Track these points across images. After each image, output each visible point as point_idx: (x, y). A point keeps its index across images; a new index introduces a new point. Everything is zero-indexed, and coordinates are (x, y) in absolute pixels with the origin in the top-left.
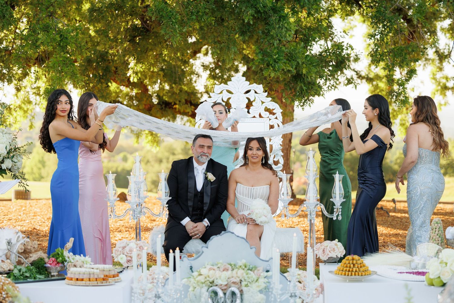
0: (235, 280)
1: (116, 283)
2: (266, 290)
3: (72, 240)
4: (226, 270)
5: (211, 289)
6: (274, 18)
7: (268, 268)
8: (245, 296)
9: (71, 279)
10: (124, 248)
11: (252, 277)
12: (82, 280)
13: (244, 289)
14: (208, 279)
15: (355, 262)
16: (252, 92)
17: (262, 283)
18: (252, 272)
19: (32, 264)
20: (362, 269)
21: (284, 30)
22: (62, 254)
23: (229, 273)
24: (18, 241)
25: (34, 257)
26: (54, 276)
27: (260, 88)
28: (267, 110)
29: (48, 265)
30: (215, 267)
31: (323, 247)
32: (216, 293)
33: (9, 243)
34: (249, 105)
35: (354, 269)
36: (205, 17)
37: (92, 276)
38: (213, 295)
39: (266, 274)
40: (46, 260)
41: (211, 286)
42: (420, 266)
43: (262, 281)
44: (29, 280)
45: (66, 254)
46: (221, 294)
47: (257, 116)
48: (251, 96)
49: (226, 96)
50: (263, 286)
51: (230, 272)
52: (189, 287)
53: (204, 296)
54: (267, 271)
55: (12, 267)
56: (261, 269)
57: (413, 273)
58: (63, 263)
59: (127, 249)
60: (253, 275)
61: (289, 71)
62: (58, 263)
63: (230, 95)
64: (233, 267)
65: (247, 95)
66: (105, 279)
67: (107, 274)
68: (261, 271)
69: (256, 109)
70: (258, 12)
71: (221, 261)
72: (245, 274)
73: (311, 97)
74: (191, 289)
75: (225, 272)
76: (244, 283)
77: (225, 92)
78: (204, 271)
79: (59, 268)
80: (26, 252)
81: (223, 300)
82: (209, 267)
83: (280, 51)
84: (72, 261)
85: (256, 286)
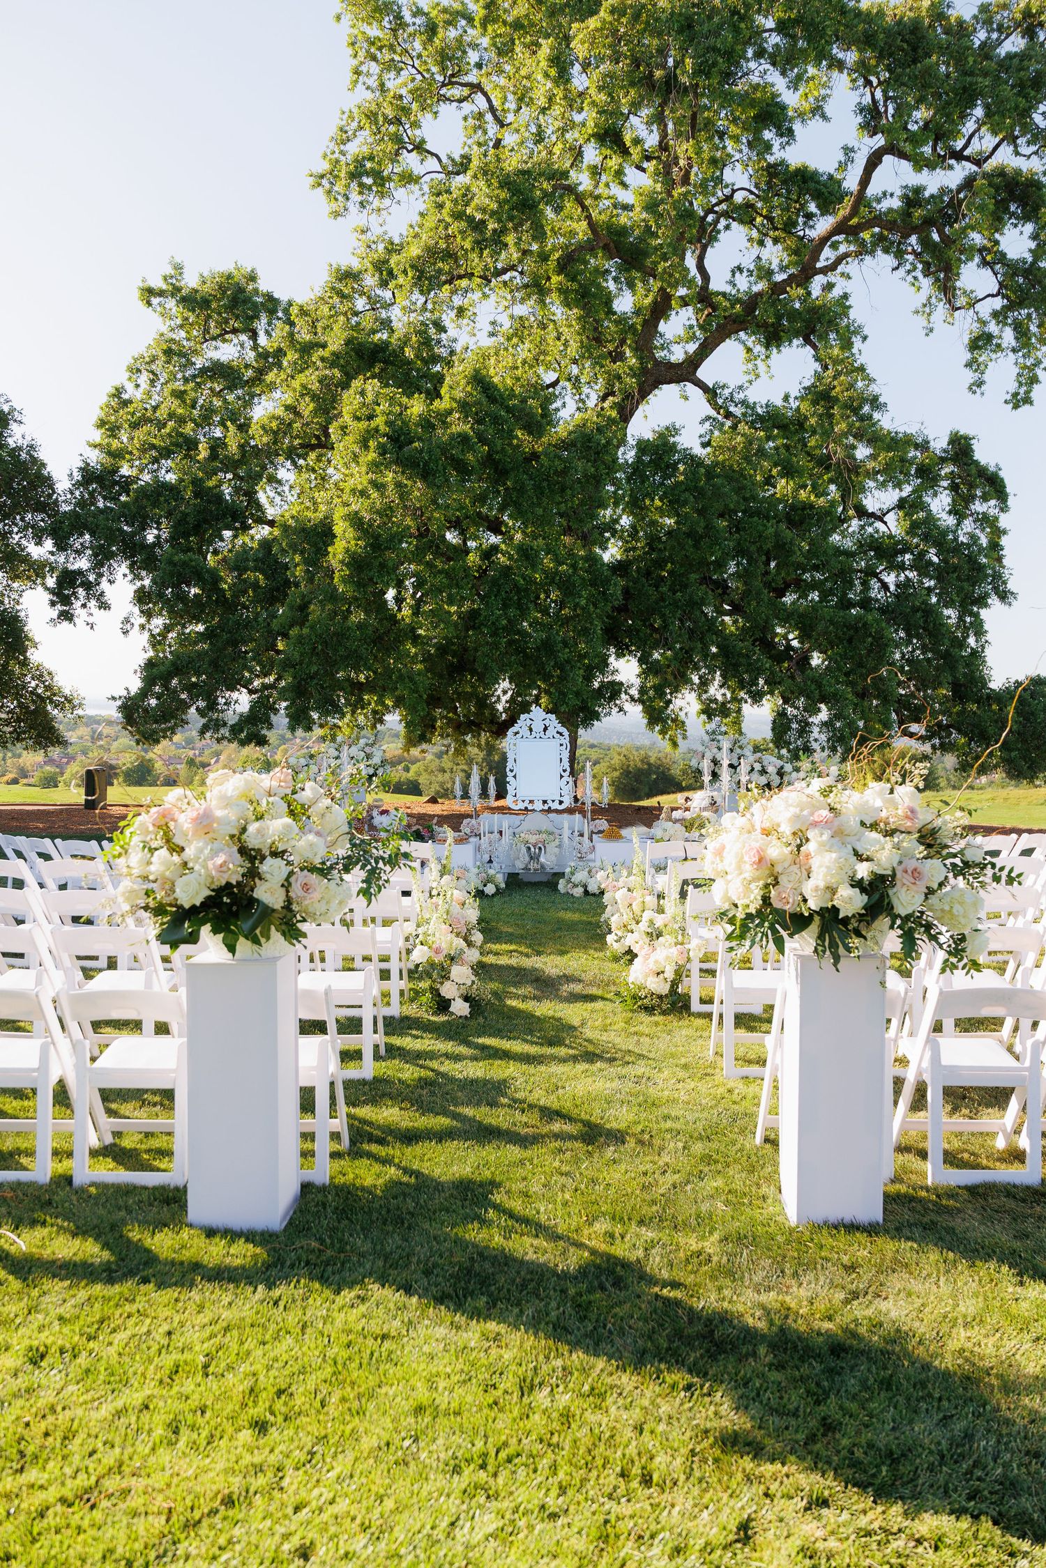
0: (541, 840)
4: (535, 834)
8: (548, 850)
10: (468, 824)
13: (547, 845)
15: (615, 832)
16: (548, 719)
17: (557, 842)
18: (551, 836)
20: (619, 837)
27: (554, 717)
28: (558, 732)
30: (529, 833)
31: (595, 824)
32: (529, 848)
34: (545, 729)
35: (615, 837)
37: (452, 839)
40: (422, 830)
41: (526, 843)
42: (654, 834)
46: (532, 848)
47: (551, 737)
48: (548, 722)
49: (529, 722)
51: (538, 835)
53: (523, 847)
54: (560, 835)
56: (557, 834)
58: (433, 831)
63: (532, 722)
64: (540, 832)
65: (545, 722)
69: (551, 731)
72: (547, 837)
75: (534, 836)
76: (546, 842)
77: (528, 720)
78: (522, 835)
81: (533, 852)
85: (554, 844)
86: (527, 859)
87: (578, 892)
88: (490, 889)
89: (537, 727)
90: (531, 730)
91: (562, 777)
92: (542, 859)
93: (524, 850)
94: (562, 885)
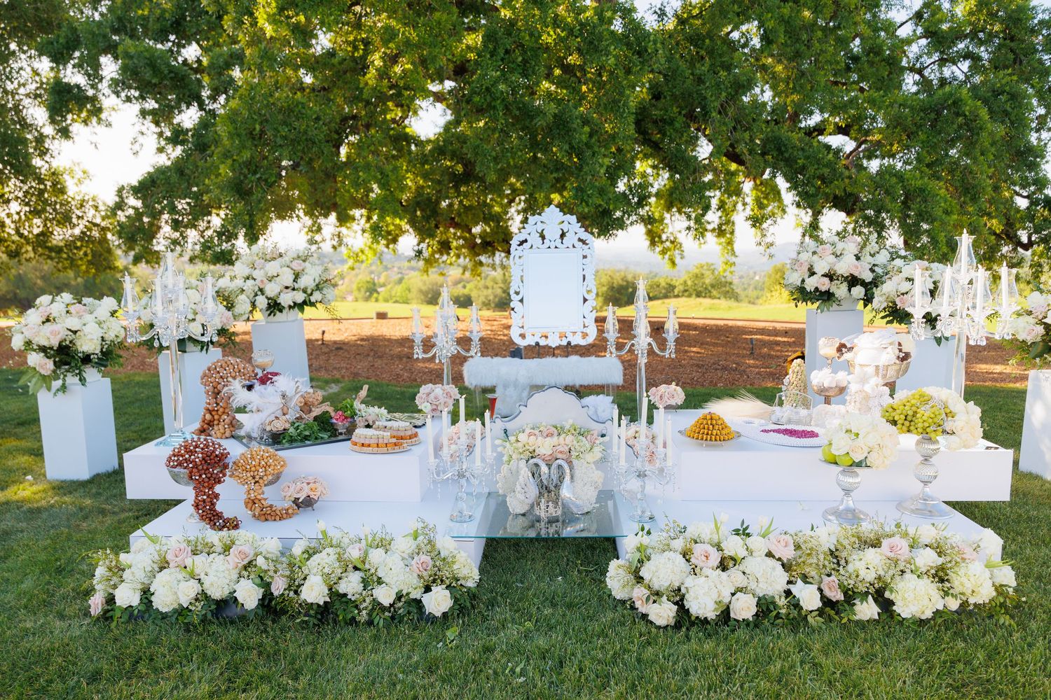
0: (562, 449)
1: (413, 448)
2: (603, 461)
3: (366, 387)
4: (550, 435)
5: (532, 461)
6: (588, 153)
7: (604, 432)
8: (577, 473)
9: (355, 444)
10: (428, 394)
11: (585, 445)
12: (369, 446)
13: (575, 462)
14: (527, 447)
15: (714, 422)
16: (566, 223)
17: (597, 453)
18: (584, 439)
19: (316, 419)
20: (723, 432)
21: (597, 166)
22: (352, 406)
23: (555, 440)
24: (296, 393)
25: (316, 412)
26: (341, 434)
27: (573, 219)
28: (580, 240)
29: (334, 421)
30: (536, 432)
31: (660, 393)
32: (537, 465)
33: (284, 396)
34: (563, 235)
35: (715, 432)
36: (520, 153)
37: (381, 441)
38: (535, 469)
39: (602, 439)
40: (333, 414)
41: (532, 457)
42: (784, 420)
43: (597, 450)
44: (307, 442)
45: (357, 405)
46: (544, 469)
47: (571, 246)
48: (565, 227)
49: (540, 227)
50: (599, 455)
51: (556, 438)
52: (503, 455)
53: (522, 472)
54: (603, 436)
55: (287, 426)
56: (596, 433)
57: (778, 431)
58: (352, 417)
59: (432, 396)
60: (585, 443)
61: (600, 205)
62: (346, 418)
63: (543, 226)
64: (560, 431)
65: (561, 226)
66: (399, 442)
67: (402, 434)
68: (595, 436)
69: (570, 239)
70: (572, 147)
71: (544, 424)
72: (575, 442)
73: (615, 232)
74: (505, 458)
75: (548, 438)
76: (574, 454)
77: (539, 223)
78: (522, 437)
79: (347, 425)
80: (306, 407)
81: (547, 476)
82: (528, 431)
83: (593, 187)
84: (364, 414)
85: (590, 457)
86: (533, 491)
87: (663, 613)
88: (438, 602)
89: (553, 233)
90: (543, 237)
91: (585, 300)
92: (566, 492)
93: (525, 472)
94: (616, 578)
